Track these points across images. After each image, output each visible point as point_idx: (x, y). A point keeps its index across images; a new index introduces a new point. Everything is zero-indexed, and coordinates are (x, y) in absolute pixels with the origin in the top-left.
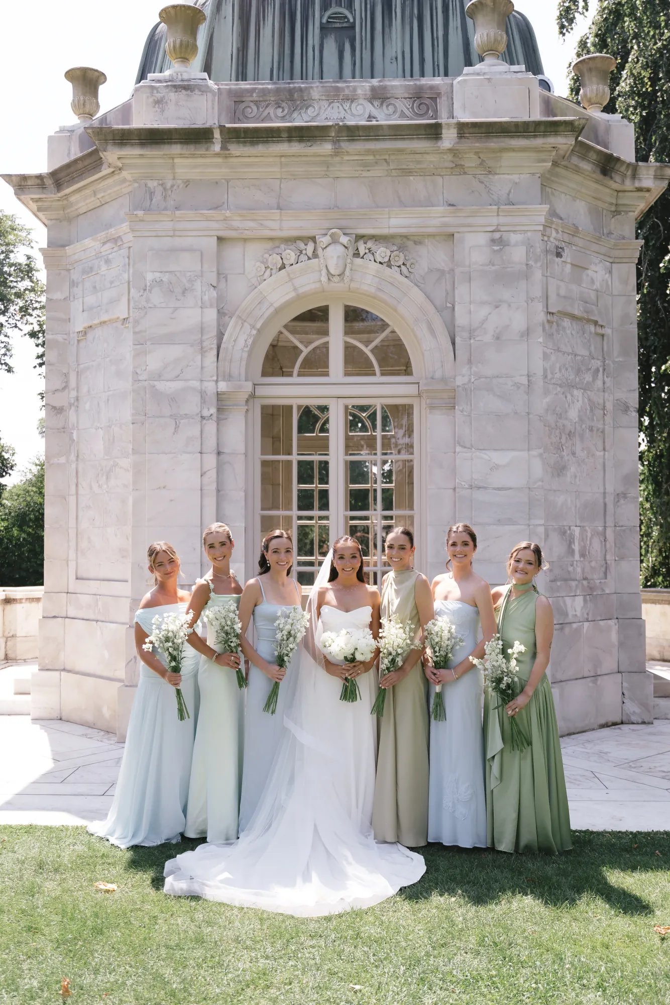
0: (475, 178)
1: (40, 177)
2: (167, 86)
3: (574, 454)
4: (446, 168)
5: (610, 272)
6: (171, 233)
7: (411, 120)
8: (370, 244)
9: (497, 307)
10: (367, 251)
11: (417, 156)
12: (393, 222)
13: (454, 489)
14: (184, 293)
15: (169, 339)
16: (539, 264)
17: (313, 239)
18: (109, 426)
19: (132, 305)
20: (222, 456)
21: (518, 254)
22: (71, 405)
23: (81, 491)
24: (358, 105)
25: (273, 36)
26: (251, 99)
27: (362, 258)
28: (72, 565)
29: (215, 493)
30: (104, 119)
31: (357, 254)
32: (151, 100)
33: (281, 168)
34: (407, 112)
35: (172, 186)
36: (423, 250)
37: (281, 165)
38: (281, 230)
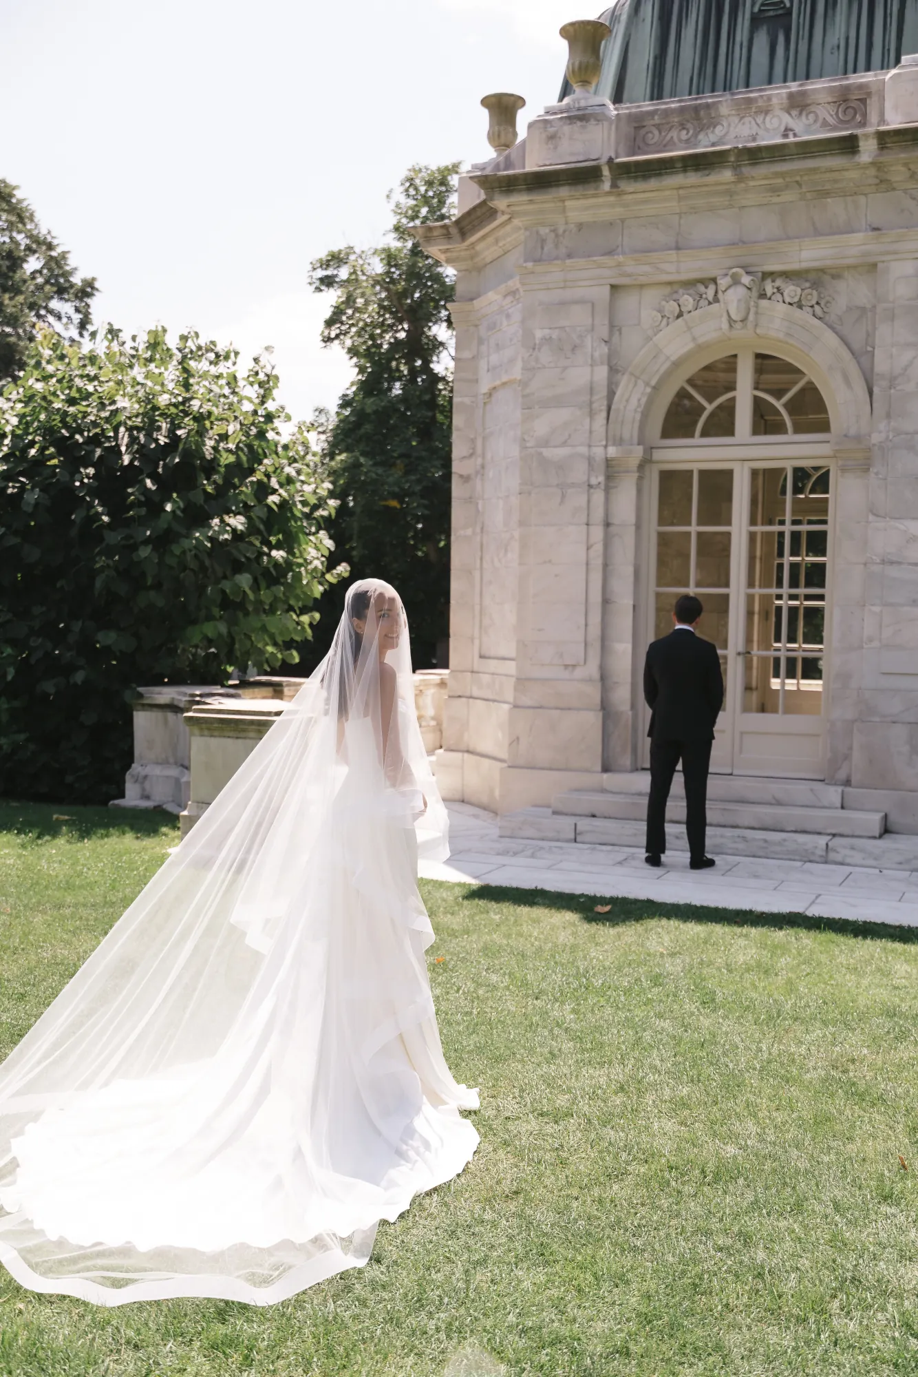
0: (906, 193)
1: (447, 226)
2: (561, 118)
4: (870, 185)
6: (562, 285)
7: (835, 129)
8: (778, 283)
10: (775, 290)
11: (836, 175)
12: (805, 254)
14: (573, 350)
15: (557, 402)
17: (714, 280)
20: (611, 529)
22: (477, 472)
23: (485, 565)
24: (774, 116)
25: (696, 38)
26: (652, 122)
27: (770, 299)
28: (477, 642)
29: (600, 568)
31: (763, 296)
32: (544, 136)
33: (679, 202)
34: (831, 120)
35: (564, 231)
36: (841, 286)
37: (680, 199)
38: (678, 272)
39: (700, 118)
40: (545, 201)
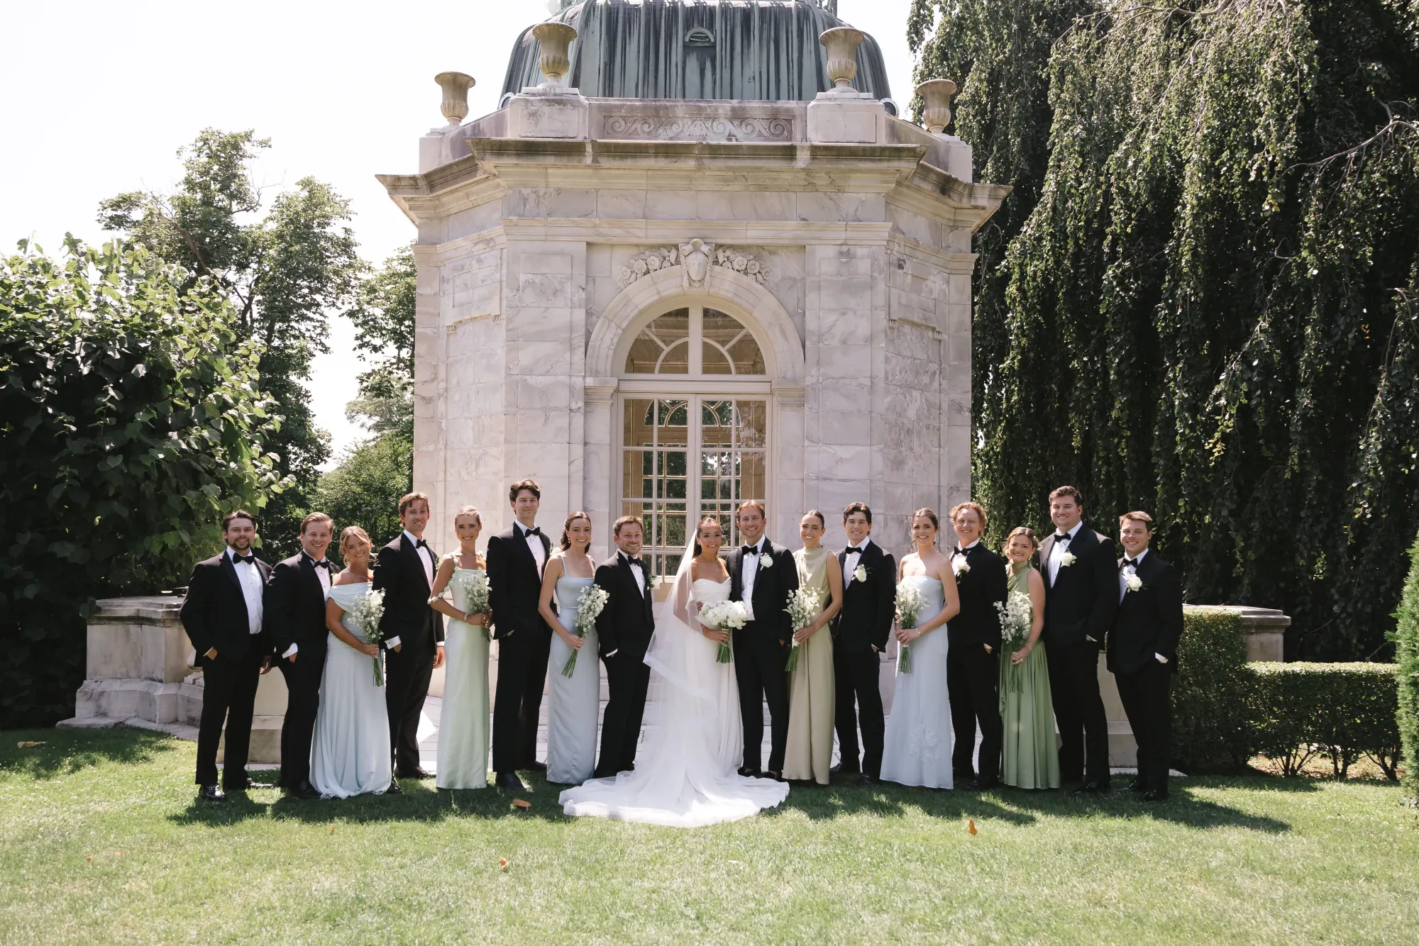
0: (826, 195)
1: (413, 178)
2: (541, 100)
3: (911, 449)
4: (799, 185)
5: (948, 283)
6: (543, 238)
7: (767, 139)
8: (728, 253)
9: (844, 314)
10: (726, 259)
11: (776, 174)
12: (751, 233)
13: (803, 480)
14: (554, 294)
15: (540, 337)
16: (882, 276)
17: (676, 247)
18: (479, 417)
19: (505, 303)
20: (589, 447)
21: (863, 266)
22: (440, 396)
23: (449, 478)
24: (720, 123)
25: (639, 52)
26: (619, 114)
27: (721, 265)
29: (581, 480)
30: (476, 126)
31: (716, 262)
32: (525, 112)
33: (647, 181)
34: (764, 132)
35: (545, 194)
36: (777, 260)
37: (648, 178)
38: (646, 237)
39: (660, 117)
40: (530, 165)
